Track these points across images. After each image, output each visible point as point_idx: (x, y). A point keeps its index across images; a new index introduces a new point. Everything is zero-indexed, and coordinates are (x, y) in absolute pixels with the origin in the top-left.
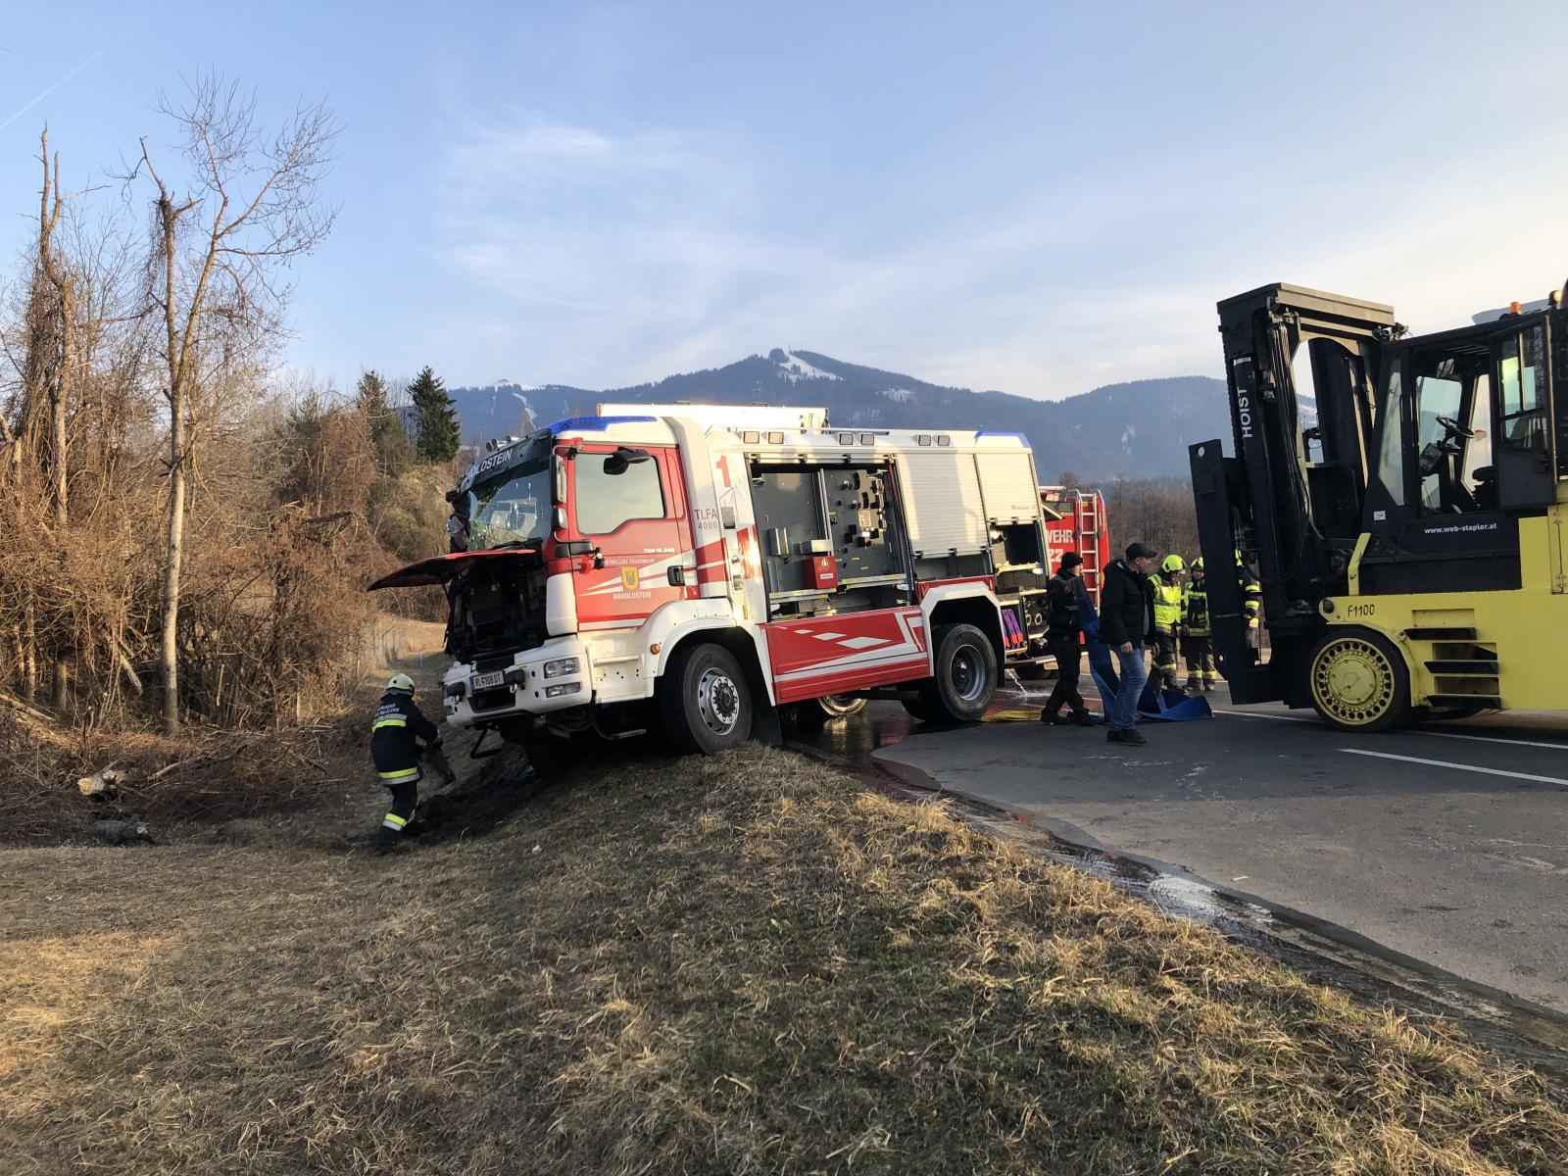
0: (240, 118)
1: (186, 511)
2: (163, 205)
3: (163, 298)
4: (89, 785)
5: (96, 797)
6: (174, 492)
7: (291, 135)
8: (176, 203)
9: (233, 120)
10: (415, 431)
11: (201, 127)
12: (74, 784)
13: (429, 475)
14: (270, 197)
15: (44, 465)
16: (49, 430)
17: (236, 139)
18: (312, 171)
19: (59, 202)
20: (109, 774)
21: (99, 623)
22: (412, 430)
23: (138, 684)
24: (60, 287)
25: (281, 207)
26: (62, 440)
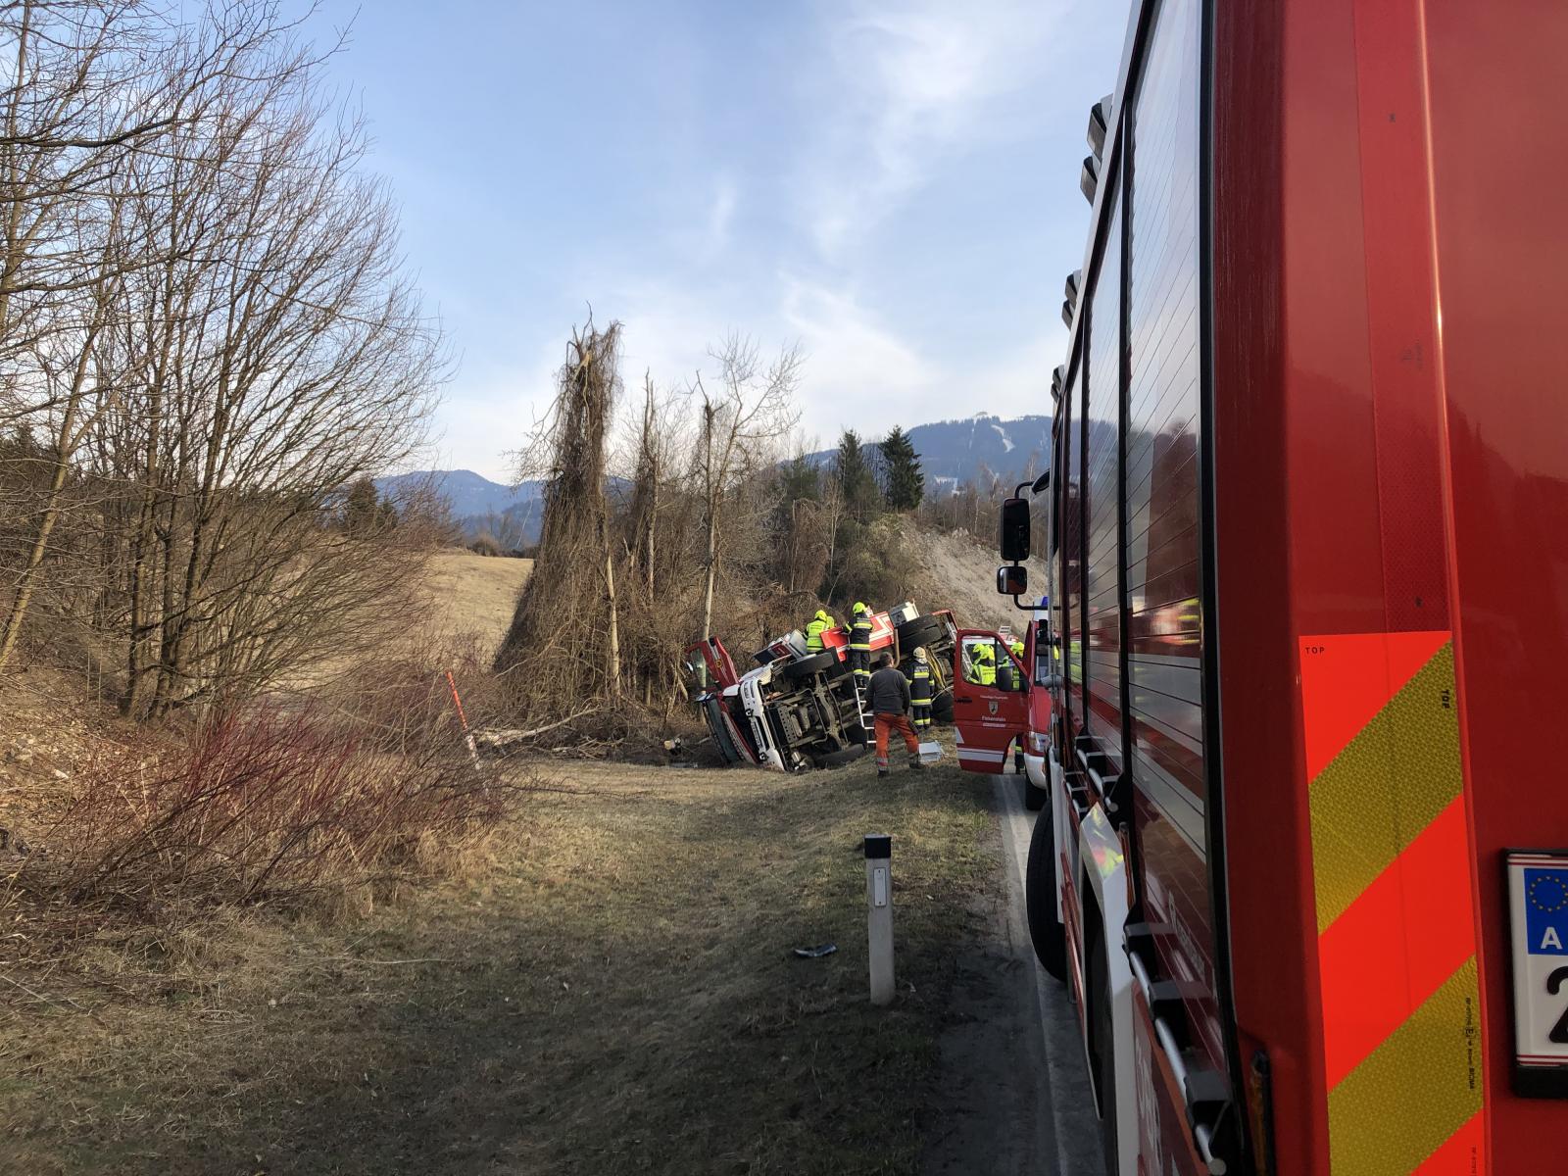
0: (751, 355)
1: (714, 591)
2: (707, 408)
3: (705, 464)
4: (669, 744)
5: (672, 751)
6: (708, 580)
7: (779, 365)
8: (713, 408)
9: (747, 357)
10: (885, 483)
11: (730, 362)
12: (663, 744)
13: (896, 522)
14: (766, 403)
15: (642, 565)
16: (645, 544)
17: (748, 368)
18: (790, 386)
19: (653, 412)
20: (678, 740)
21: (669, 658)
22: (882, 481)
23: (686, 694)
24: (653, 462)
25: (773, 408)
26: (651, 551)
